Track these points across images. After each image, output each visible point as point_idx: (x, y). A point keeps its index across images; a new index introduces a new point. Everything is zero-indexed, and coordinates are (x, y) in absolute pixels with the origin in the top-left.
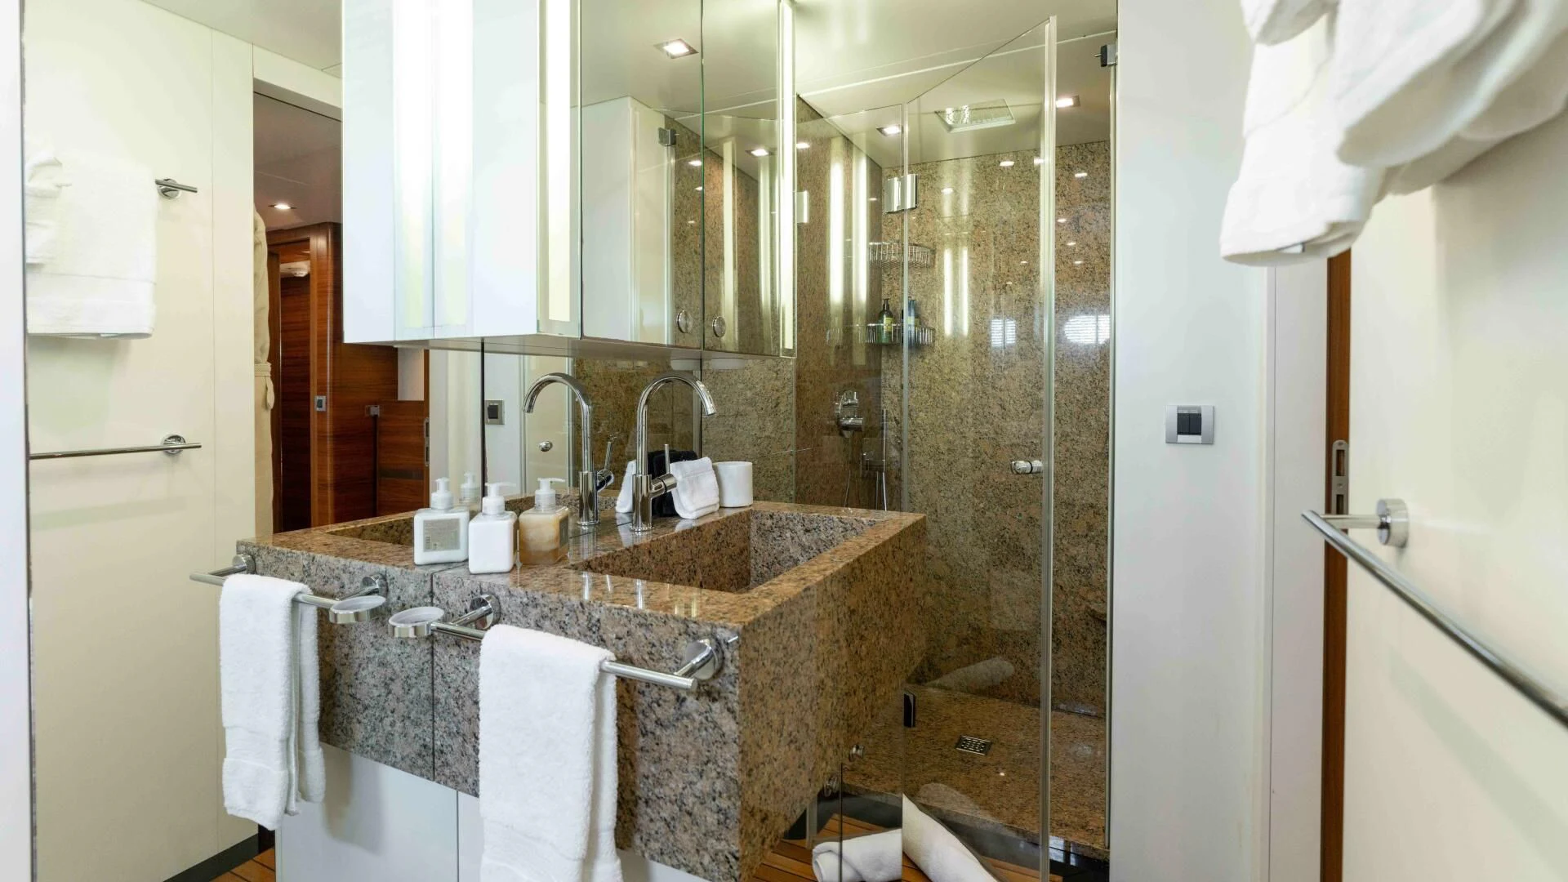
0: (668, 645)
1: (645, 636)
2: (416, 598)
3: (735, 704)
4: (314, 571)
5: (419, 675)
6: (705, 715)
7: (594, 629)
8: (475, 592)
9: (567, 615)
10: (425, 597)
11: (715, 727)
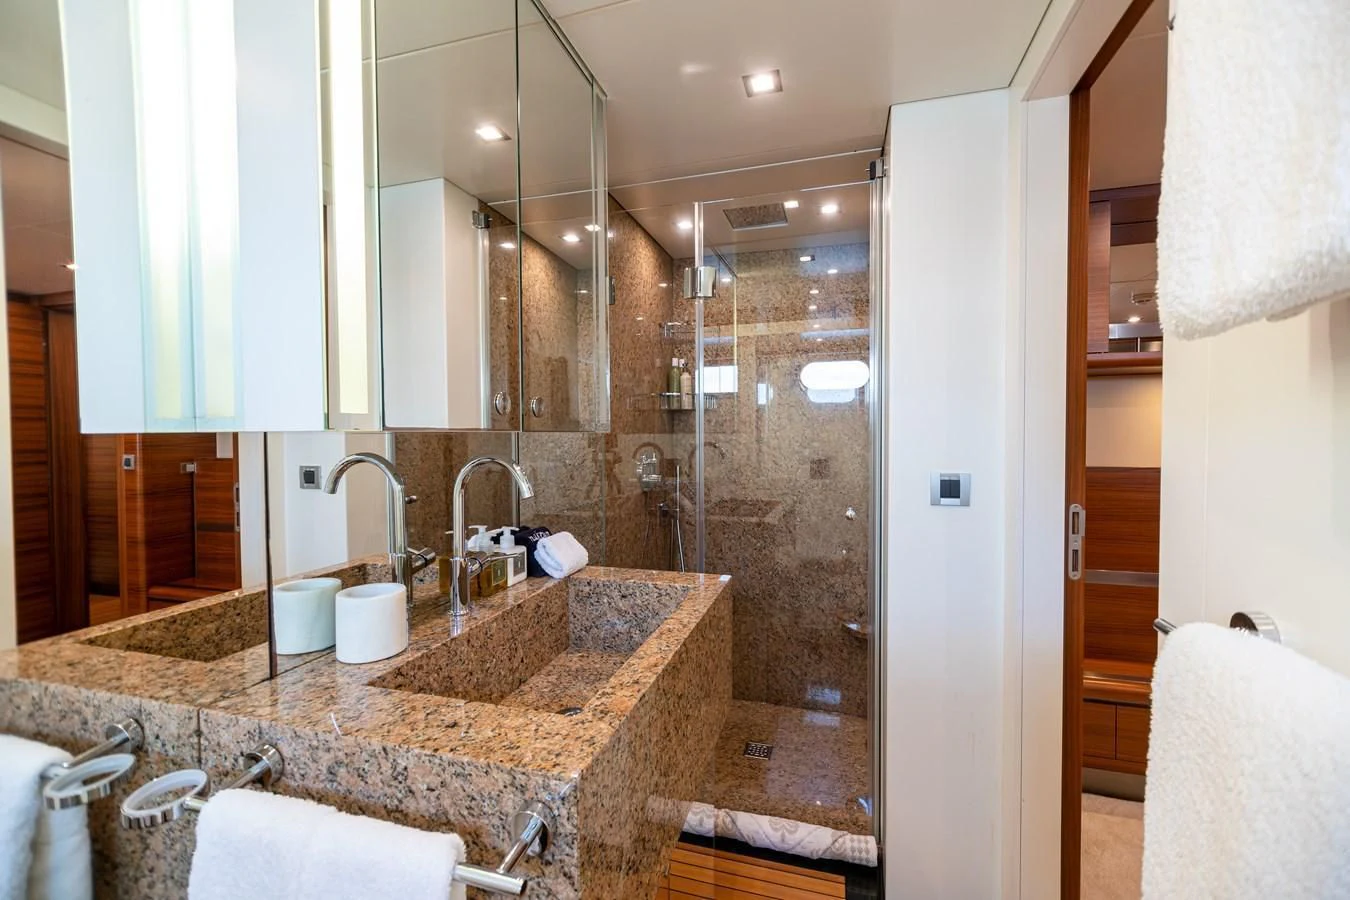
0: (491, 798)
1: (462, 787)
2: (179, 737)
3: (573, 869)
4: (48, 704)
5: (185, 828)
6: (537, 880)
7: (400, 778)
8: (252, 731)
9: (367, 761)
10: (190, 736)
11: (549, 894)
